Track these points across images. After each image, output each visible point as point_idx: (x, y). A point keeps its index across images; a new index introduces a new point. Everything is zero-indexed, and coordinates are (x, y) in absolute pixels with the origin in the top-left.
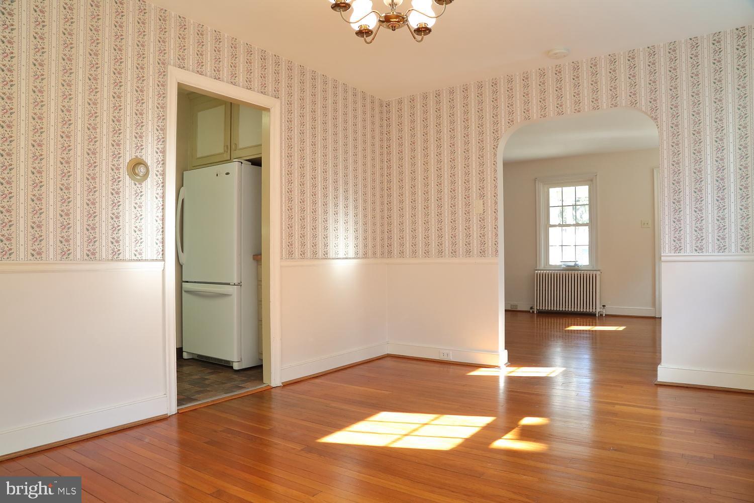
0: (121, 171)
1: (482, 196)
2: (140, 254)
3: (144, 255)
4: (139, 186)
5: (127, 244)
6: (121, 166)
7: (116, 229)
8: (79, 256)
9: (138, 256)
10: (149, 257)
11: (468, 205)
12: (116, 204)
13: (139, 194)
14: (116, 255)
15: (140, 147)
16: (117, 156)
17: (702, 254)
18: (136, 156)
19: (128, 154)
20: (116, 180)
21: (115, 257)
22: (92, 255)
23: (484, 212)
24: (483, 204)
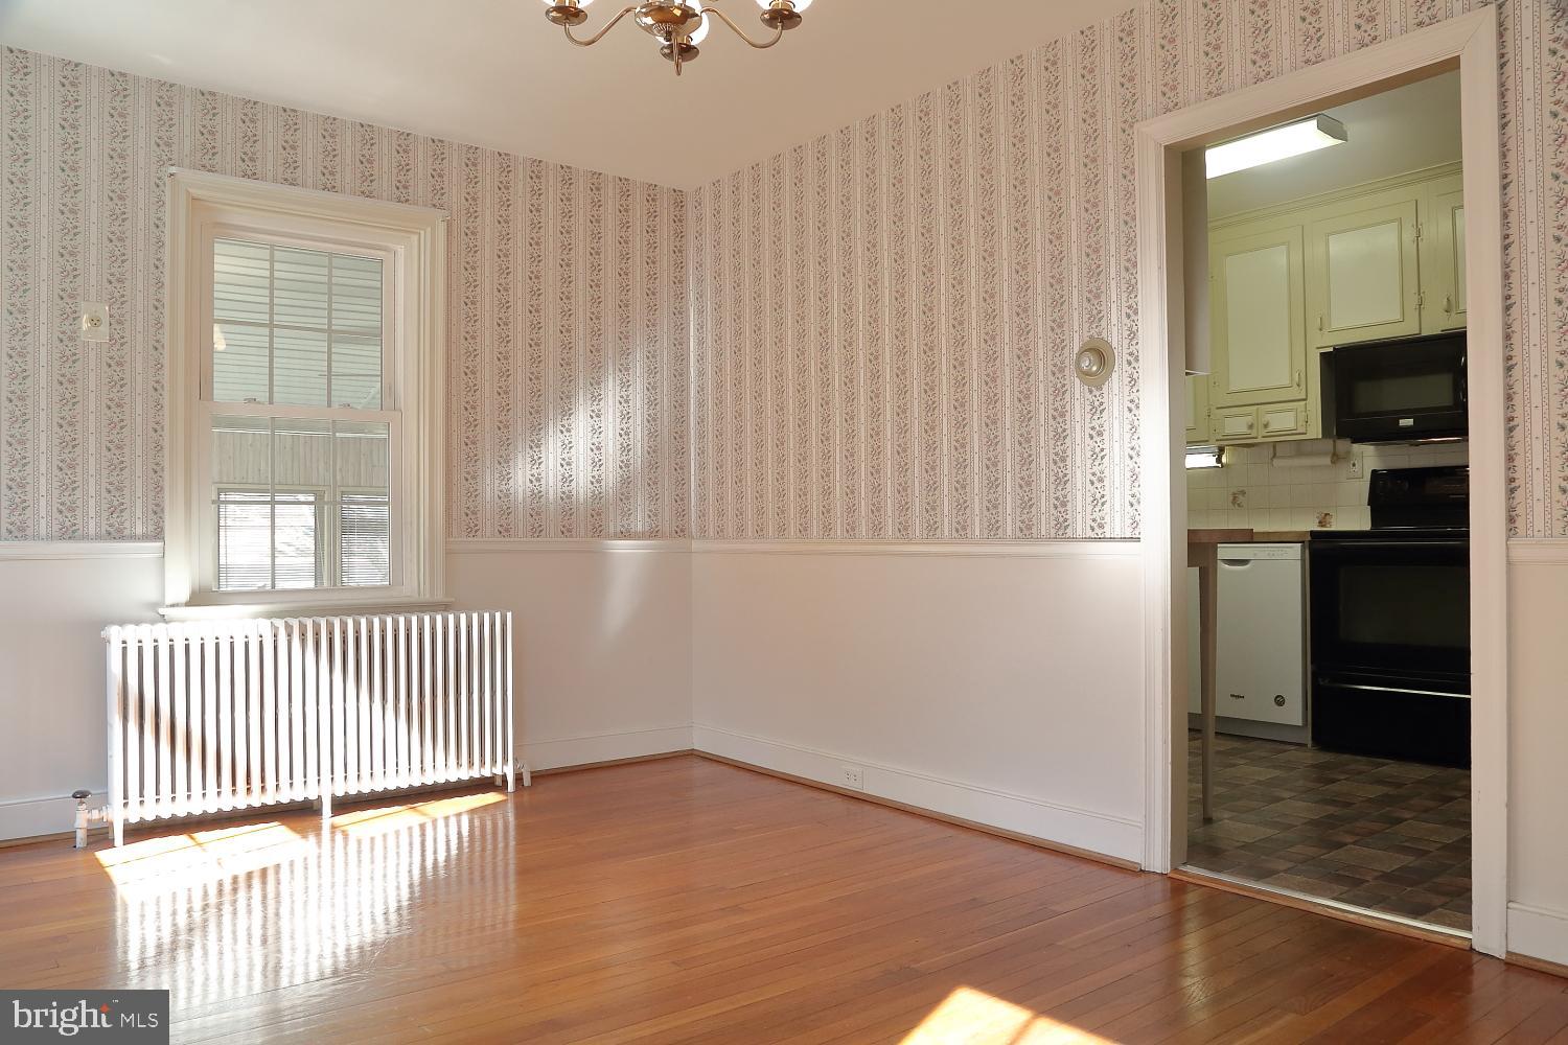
0: (1067, 372)
2: (1101, 526)
3: (1107, 528)
4: (1098, 394)
5: (1079, 509)
6: (1067, 363)
7: (1062, 481)
8: (1009, 532)
9: (1097, 530)
10: (1117, 533)
12: (1060, 436)
13: (1097, 410)
14: (1061, 531)
15: (1096, 318)
16: (1058, 347)
18: (1091, 337)
19: (1076, 336)
20: (1060, 392)
21: (1060, 533)
22: (1026, 532)
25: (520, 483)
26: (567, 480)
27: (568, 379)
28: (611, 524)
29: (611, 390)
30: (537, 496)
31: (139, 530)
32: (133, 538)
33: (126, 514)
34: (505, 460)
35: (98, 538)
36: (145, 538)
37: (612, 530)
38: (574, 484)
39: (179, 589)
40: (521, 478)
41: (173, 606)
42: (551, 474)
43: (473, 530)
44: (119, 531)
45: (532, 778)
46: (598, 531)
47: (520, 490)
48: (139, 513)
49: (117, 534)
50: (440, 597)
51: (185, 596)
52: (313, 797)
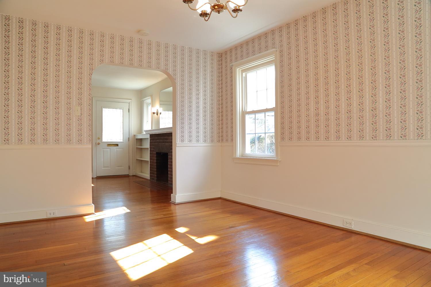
1: (80, 104)
11: (69, 108)
17: (191, 143)
23: (81, 115)
24: (81, 110)
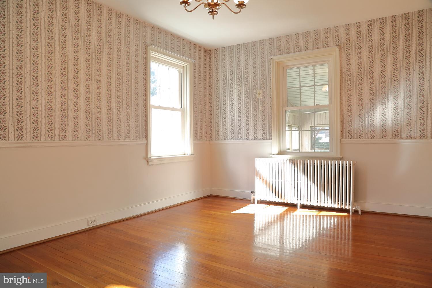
25: (366, 122)
26: (384, 120)
27: (384, 87)
28: (403, 134)
29: (402, 88)
30: (372, 126)
31: (268, 138)
32: (267, 139)
33: (266, 134)
34: (361, 116)
35: (261, 139)
36: (269, 139)
37: (403, 136)
38: (387, 121)
39: (276, 150)
40: (367, 121)
41: (274, 154)
42: (378, 119)
43: (350, 137)
44: (264, 138)
45: (361, 212)
46: (397, 136)
47: (367, 124)
48: (268, 134)
49: (264, 139)
50: (339, 156)
51: (277, 152)
52: (295, 203)
